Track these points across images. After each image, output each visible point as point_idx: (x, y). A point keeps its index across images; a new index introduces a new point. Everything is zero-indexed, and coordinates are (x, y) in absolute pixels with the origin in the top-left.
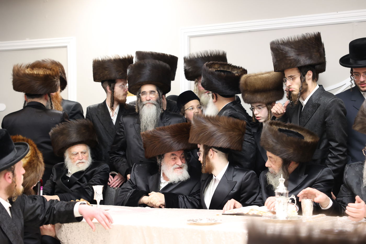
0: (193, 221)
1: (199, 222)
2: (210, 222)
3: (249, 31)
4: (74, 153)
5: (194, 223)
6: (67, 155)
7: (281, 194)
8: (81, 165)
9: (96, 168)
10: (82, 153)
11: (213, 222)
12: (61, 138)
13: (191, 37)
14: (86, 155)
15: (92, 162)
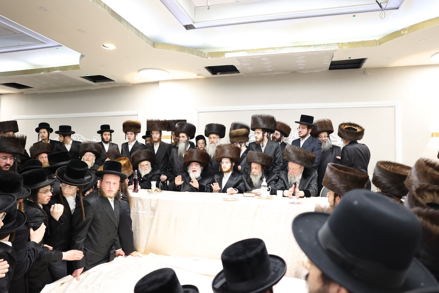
0: (224, 199)
1: (228, 200)
2: (233, 199)
3: (227, 111)
4: (142, 165)
5: (226, 200)
6: (139, 166)
7: (265, 186)
8: (146, 171)
9: (154, 173)
10: (146, 165)
11: (235, 199)
12: (136, 158)
13: (199, 112)
14: (148, 166)
15: (152, 170)
